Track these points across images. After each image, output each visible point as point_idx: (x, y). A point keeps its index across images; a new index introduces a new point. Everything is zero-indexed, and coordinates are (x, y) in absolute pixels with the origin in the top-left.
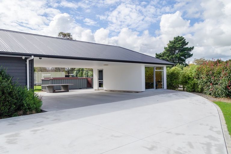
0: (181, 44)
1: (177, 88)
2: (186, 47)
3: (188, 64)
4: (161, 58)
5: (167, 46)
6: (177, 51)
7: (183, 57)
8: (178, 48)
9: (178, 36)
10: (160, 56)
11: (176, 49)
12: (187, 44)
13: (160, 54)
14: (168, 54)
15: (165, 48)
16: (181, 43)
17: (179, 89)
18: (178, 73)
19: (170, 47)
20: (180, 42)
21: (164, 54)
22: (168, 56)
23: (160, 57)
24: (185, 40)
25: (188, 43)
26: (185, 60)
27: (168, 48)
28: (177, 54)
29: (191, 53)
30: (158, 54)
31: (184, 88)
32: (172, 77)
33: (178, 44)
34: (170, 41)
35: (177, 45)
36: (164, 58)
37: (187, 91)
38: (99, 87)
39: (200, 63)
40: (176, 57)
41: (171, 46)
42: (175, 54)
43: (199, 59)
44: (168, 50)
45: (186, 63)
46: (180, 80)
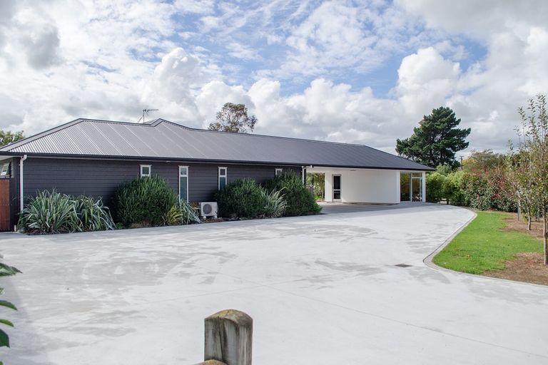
0: (446, 124)
1: (439, 201)
2: (455, 128)
3: (460, 161)
4: (407, 149)
5: (419, 126)
6: (439, 137)
7: (450, 149)
8: (441, 130)
9: (441, 108)
10: (406, 145)
11: (436, 132)
12: (457, 123)
13: (406, 140)
14: (420, 142)
15: (415, 130)
16: (447, 121)
17: (441, 202)
18: (441, 181)
19: (425, 128)
20: (444, 119)
21: (414, 141)
22: (421, 147)
23: (405, 147)
24: (454, 114)
25: (460, 120)
26: (453, 155)
27: (421, 131)
28: (439, 141)
29: (466, 140)
30: (401, 140)
31: (448, 201)
32: (433, 185)
33: (441, 122)
34: (425, 117)
35: (439, 125)
36: (413, 148)
37: (451, 205)
38: (335, 198)
39: (483, 159)
40: (437, 148)
41: (427, 126)
42: (435, 143)
43: (481, 152)
44: (420, 135)
45: (456, 159)
46: (443, 191)
